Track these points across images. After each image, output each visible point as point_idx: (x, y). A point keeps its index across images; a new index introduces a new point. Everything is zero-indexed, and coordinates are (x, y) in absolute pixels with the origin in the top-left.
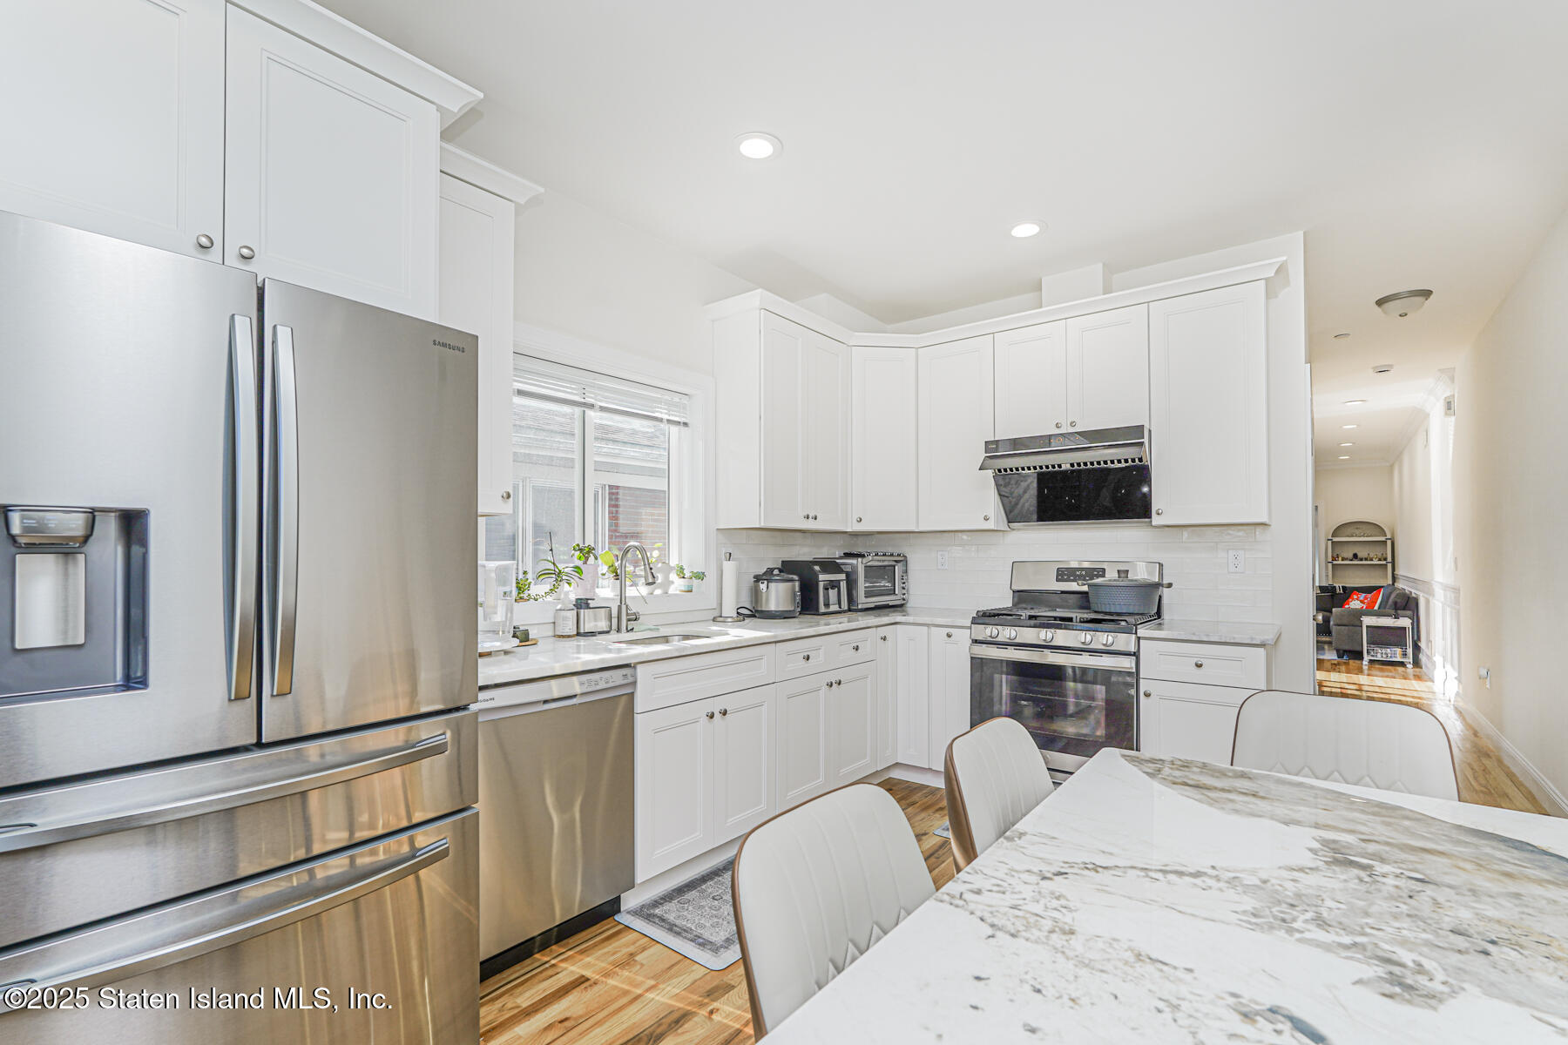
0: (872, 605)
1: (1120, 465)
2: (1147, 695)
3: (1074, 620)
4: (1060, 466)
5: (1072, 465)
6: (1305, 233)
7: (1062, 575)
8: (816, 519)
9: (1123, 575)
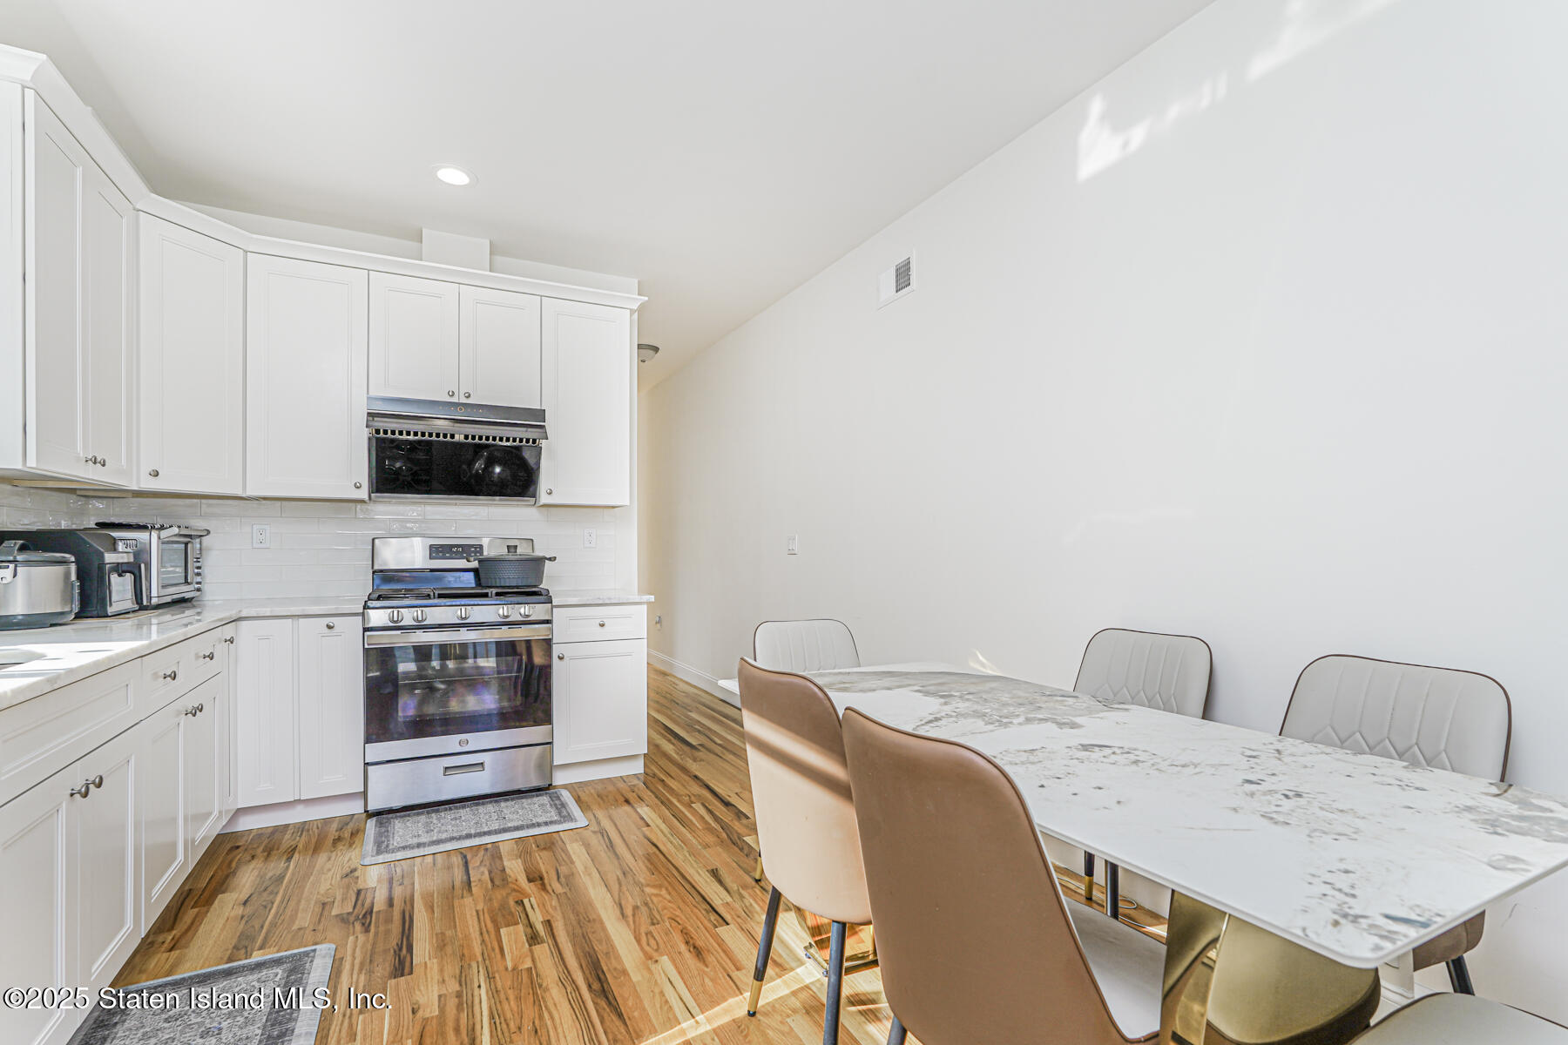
0: (168, 599)
1: (508, 444)
2: (561, 658)
3: (490, 595)
4: (452, 436)
5: (466, 437)
6: (639, 282)
7: (438, 552)
8: (104, 465)
9: (512, 550)
